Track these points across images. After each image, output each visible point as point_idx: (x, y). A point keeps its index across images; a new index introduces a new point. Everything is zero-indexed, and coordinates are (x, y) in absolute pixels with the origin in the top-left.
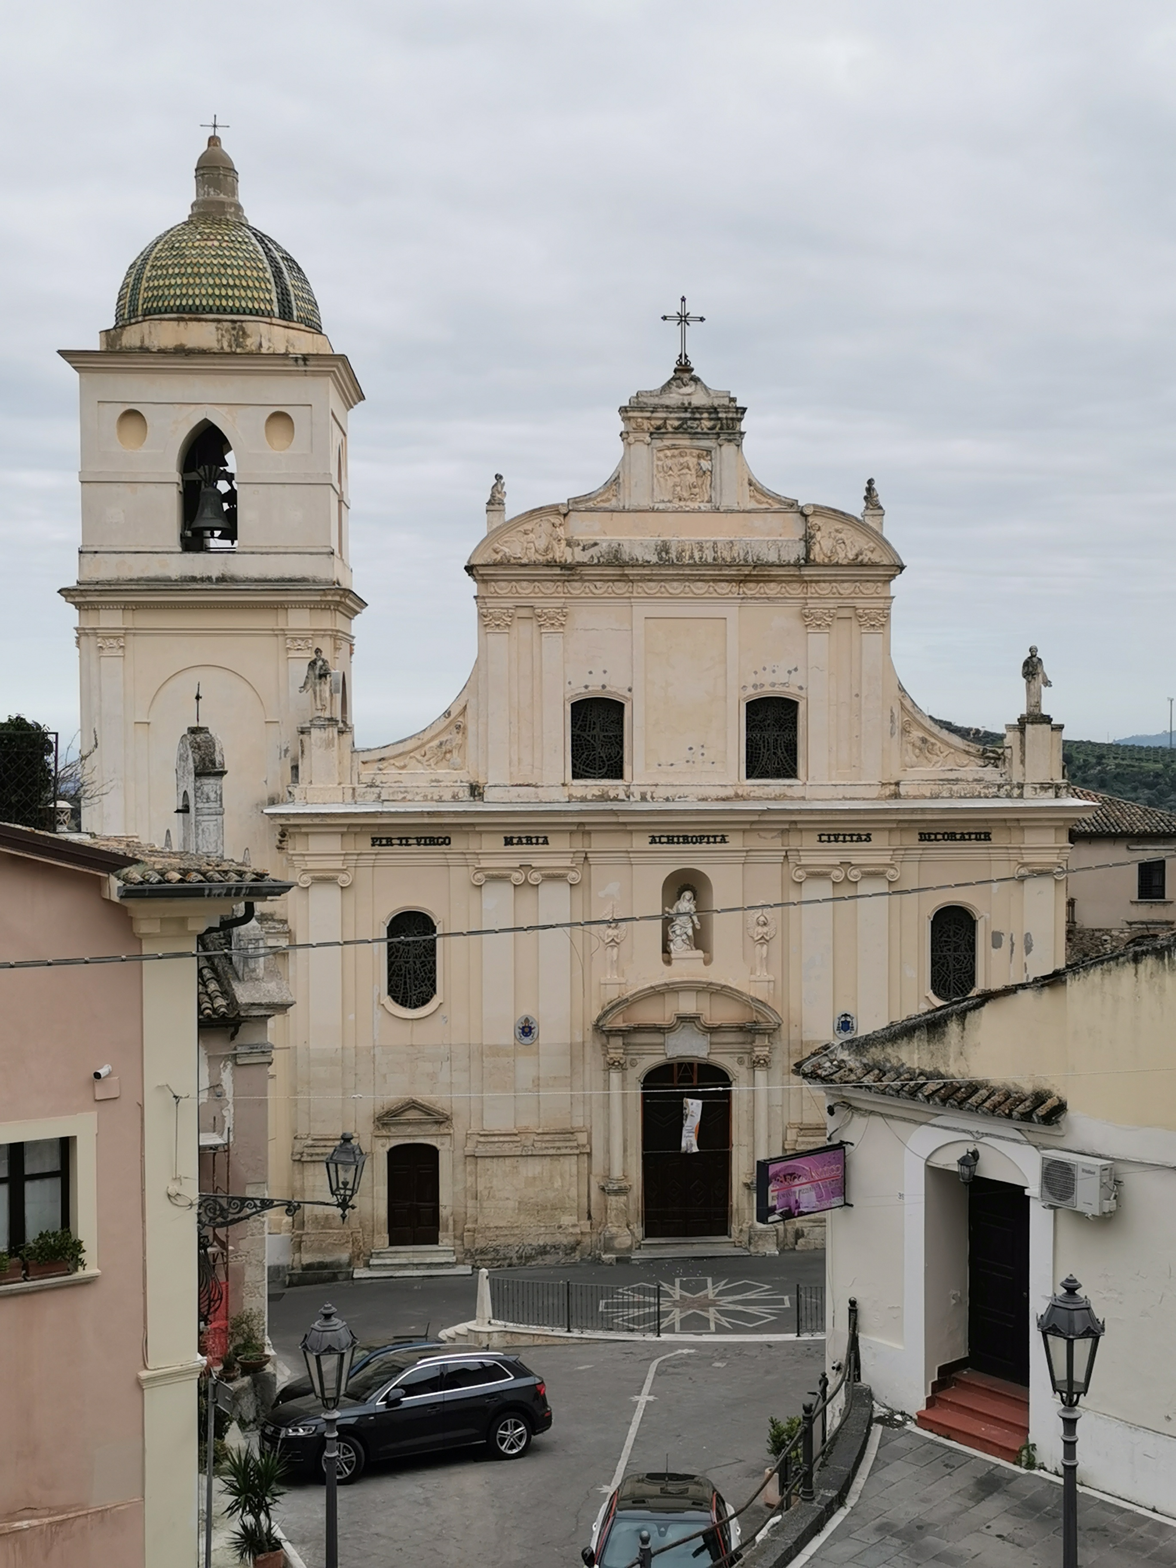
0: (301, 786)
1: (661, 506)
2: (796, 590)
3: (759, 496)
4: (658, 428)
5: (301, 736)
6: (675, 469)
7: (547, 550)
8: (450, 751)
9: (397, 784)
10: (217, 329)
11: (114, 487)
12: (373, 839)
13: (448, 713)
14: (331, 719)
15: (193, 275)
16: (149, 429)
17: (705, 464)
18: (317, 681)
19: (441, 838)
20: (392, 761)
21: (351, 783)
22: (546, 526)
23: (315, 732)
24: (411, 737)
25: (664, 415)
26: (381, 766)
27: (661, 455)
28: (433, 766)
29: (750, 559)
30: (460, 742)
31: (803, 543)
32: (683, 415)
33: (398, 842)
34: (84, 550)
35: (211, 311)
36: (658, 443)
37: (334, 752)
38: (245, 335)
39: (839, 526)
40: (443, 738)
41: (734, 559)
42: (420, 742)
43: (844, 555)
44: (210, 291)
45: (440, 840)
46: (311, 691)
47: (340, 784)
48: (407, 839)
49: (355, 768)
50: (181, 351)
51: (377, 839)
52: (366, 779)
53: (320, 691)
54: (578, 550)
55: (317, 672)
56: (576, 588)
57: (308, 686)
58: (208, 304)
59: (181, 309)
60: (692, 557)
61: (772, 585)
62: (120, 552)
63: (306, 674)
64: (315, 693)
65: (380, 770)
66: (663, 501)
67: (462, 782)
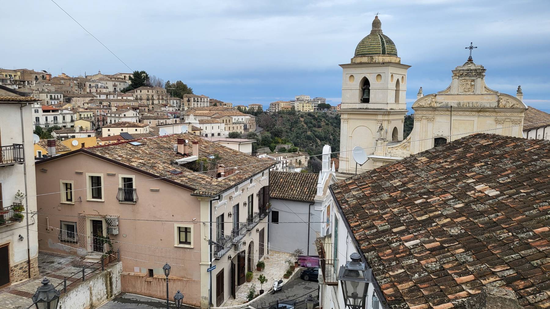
0: (376, 152)
1: (460, 93)
2: (494, 114)
3: (487, 90)
4: (461, 75)
5: (377, 142)
6: (465, 84)
7: (430, 104)
9: (395, 153)
10: (368, 58)
11: (348, 90)
16: (355, 79)
17: (473, 83)
18: (380, 130)
20: (394, 148)
21: (386, 152)
22: (430, 98)
25: (462, 72)
26: (392, 149)
27: (461, 81)
28: (403, 150)
29: (482, 106)
30: (409, 145)
31: (497, 103)
32: (467, 72)
35: (367, 54)
36: (460, 79)
37: (383, 145)
38: (373, 59)
39: (507, 98)
40: (405, 144)
41: (477, 106)
43: (509, 105)
44: (367, 50)
46: (379, 133)
47: (383, 152)
50: (361, 63)
52: (389, 151)
54: (438, 104)
56: (436, 113)
60: (466, 106)
61: (487, 113)
62: (348, 103)
63: (378, 129)
66: (461, 92)
67: (409, 154)
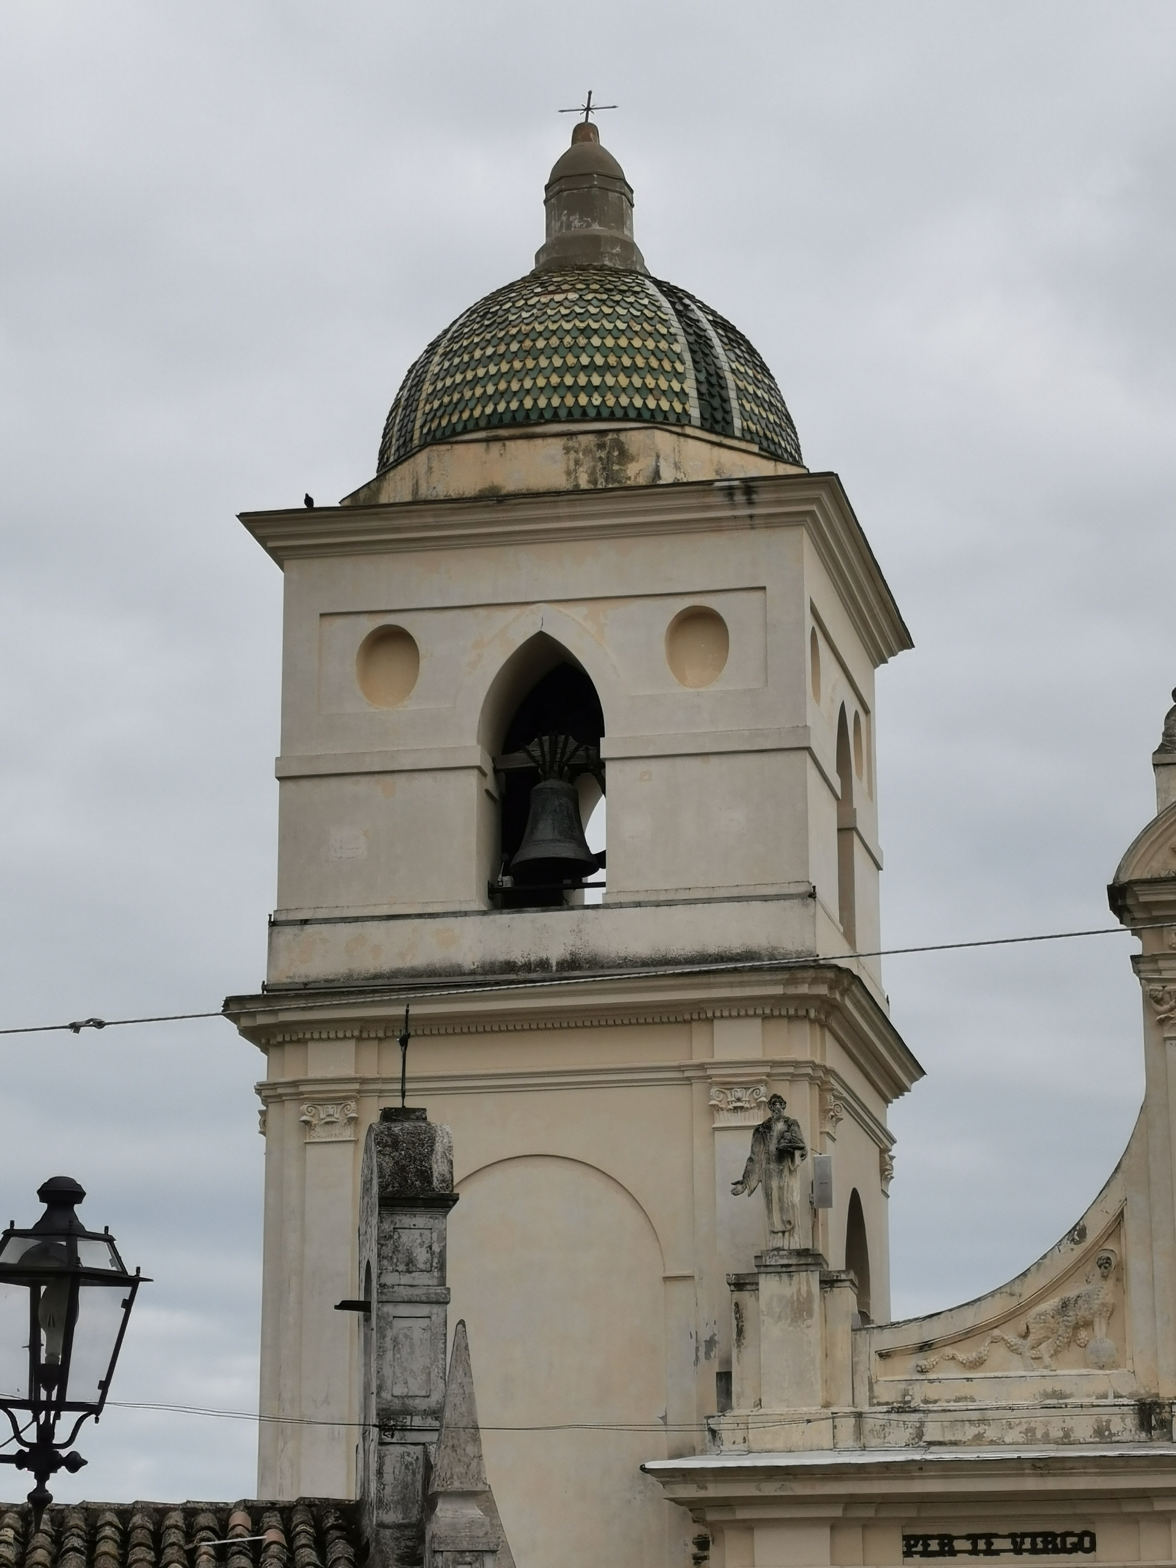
0: (736, 1412)
5: (737, 1295)
8: (1088, 1324)
9: (961, 1405)
10: (567, 450)
11: (347, 785)
12: (906, 1538)
13: (1078, 1233)
14: (803, 1253)
15: (521, 355)
16: (423, 663)
18: (773, 1166)
19: (1071, 1534)
20: (949, 1351)
21: (854, 1404)
23: (769, 1286)
24: (993, 1294)
26: (922, 1363)
28: (1047, 1360)
30: (1110, 1299)
33: (967, 1545)
34: (282, 917)
35: (555, 418)
37: (813, 1330)
38: (624, 456)
40: (1070, 1291)
42: (1013, 1303)
44: (555, 380)
45: (1070, 1540)
46: (759, 1192)
47: (826, 1405)
48: (989, 1537)
49: (861, 1368)
51: (917, 1538)
52: (888, 1393)
53: (781, 1188)
55: (773, 1147)
57: (753, 1183)
58: (549, 404)
59: (495, 422)
62: (356, 919)
63: (748, 1154)
64: (768, 1195)
65: (922, 1371)
67: (1117, 1396)
